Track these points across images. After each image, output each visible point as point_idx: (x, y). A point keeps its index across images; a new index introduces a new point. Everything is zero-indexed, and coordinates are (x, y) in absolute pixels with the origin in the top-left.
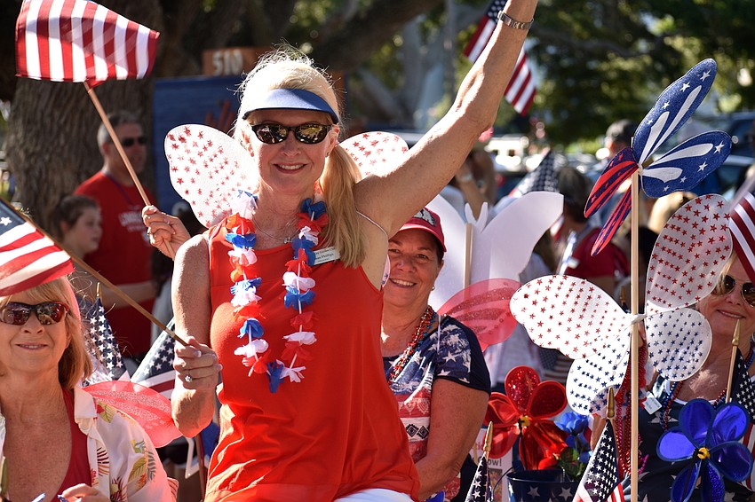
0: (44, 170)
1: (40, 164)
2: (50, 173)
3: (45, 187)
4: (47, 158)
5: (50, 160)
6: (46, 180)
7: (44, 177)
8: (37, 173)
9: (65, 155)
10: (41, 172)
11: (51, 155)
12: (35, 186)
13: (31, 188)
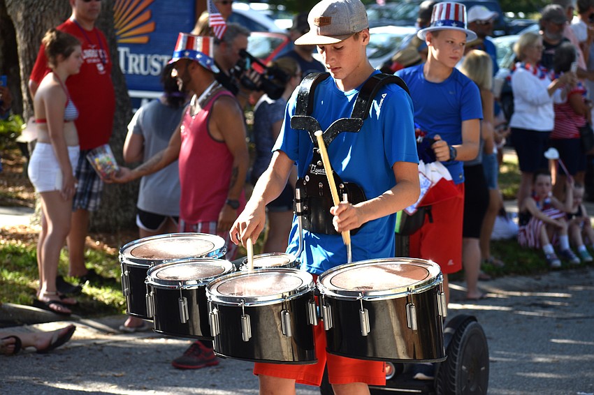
0: (39, 17)
1: (36, 13)
2: (44, 20)
3: (40, 30)
4: (42, 8)
5: (44, 11)
6: (41, 24)
7: (39, 22)
8: (34, 19)
9: (56, 7)
10: (37, 19)
11: (45, 7)
12: (32, 29)
13: (29, 29)
